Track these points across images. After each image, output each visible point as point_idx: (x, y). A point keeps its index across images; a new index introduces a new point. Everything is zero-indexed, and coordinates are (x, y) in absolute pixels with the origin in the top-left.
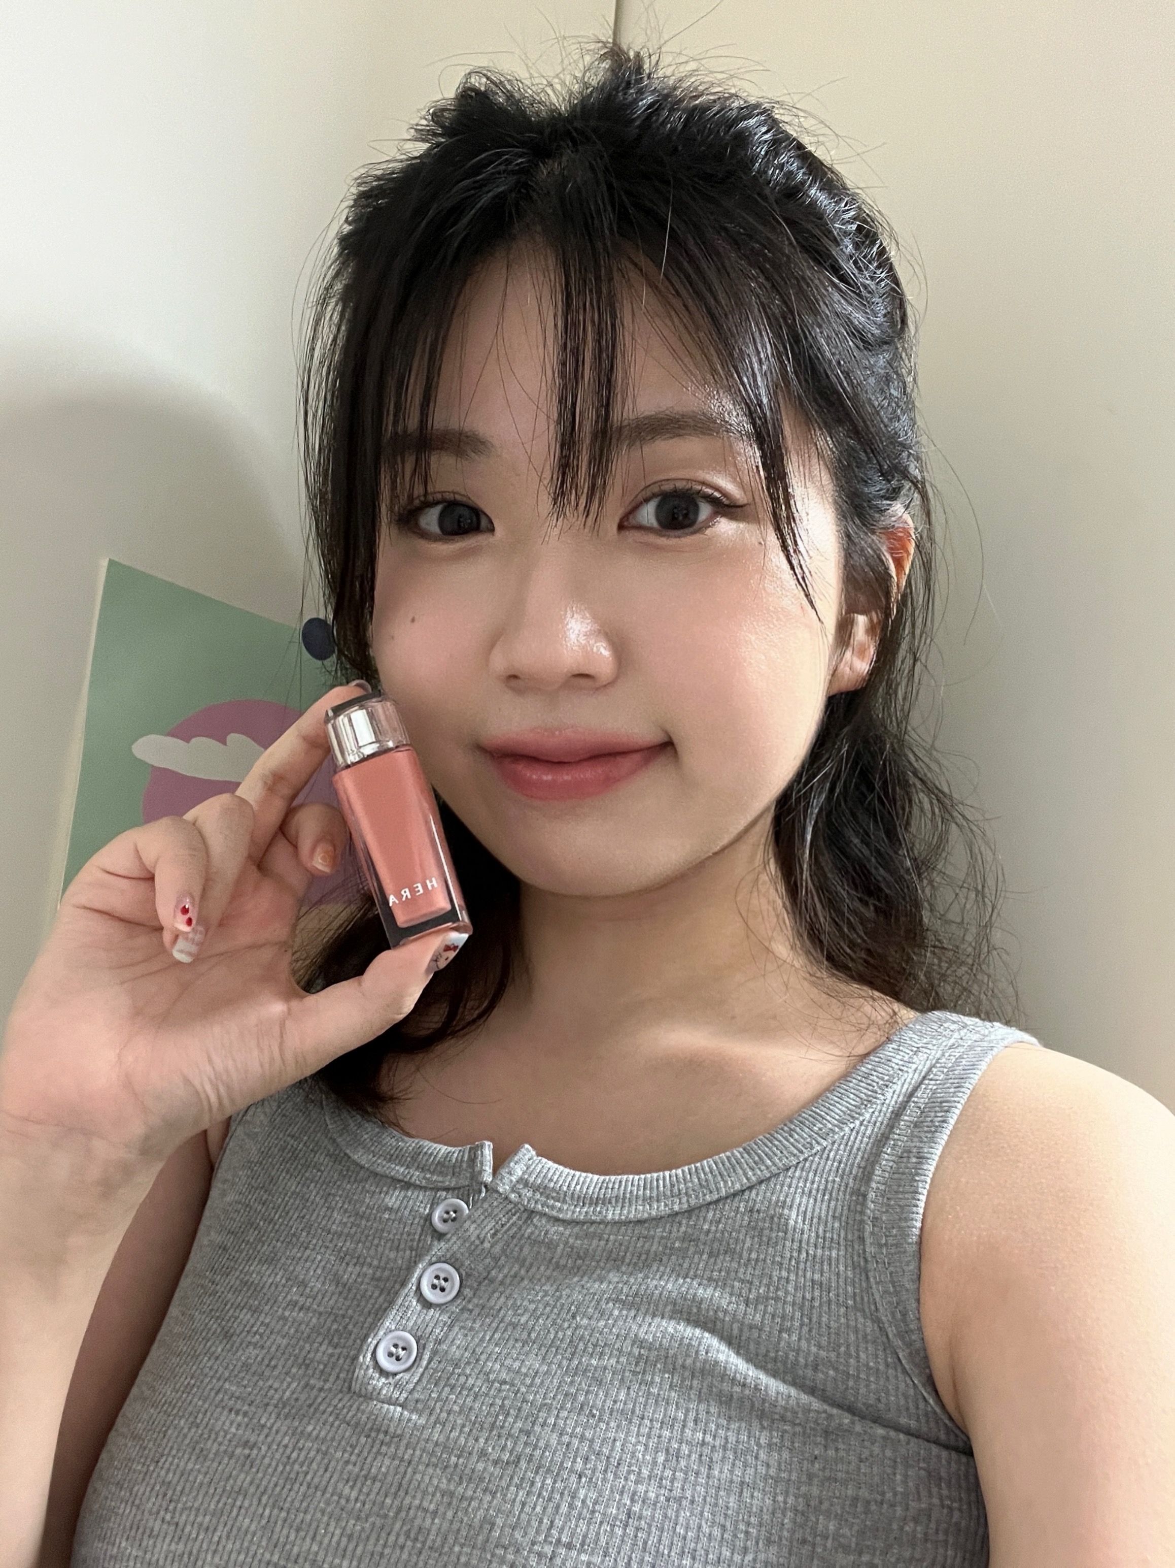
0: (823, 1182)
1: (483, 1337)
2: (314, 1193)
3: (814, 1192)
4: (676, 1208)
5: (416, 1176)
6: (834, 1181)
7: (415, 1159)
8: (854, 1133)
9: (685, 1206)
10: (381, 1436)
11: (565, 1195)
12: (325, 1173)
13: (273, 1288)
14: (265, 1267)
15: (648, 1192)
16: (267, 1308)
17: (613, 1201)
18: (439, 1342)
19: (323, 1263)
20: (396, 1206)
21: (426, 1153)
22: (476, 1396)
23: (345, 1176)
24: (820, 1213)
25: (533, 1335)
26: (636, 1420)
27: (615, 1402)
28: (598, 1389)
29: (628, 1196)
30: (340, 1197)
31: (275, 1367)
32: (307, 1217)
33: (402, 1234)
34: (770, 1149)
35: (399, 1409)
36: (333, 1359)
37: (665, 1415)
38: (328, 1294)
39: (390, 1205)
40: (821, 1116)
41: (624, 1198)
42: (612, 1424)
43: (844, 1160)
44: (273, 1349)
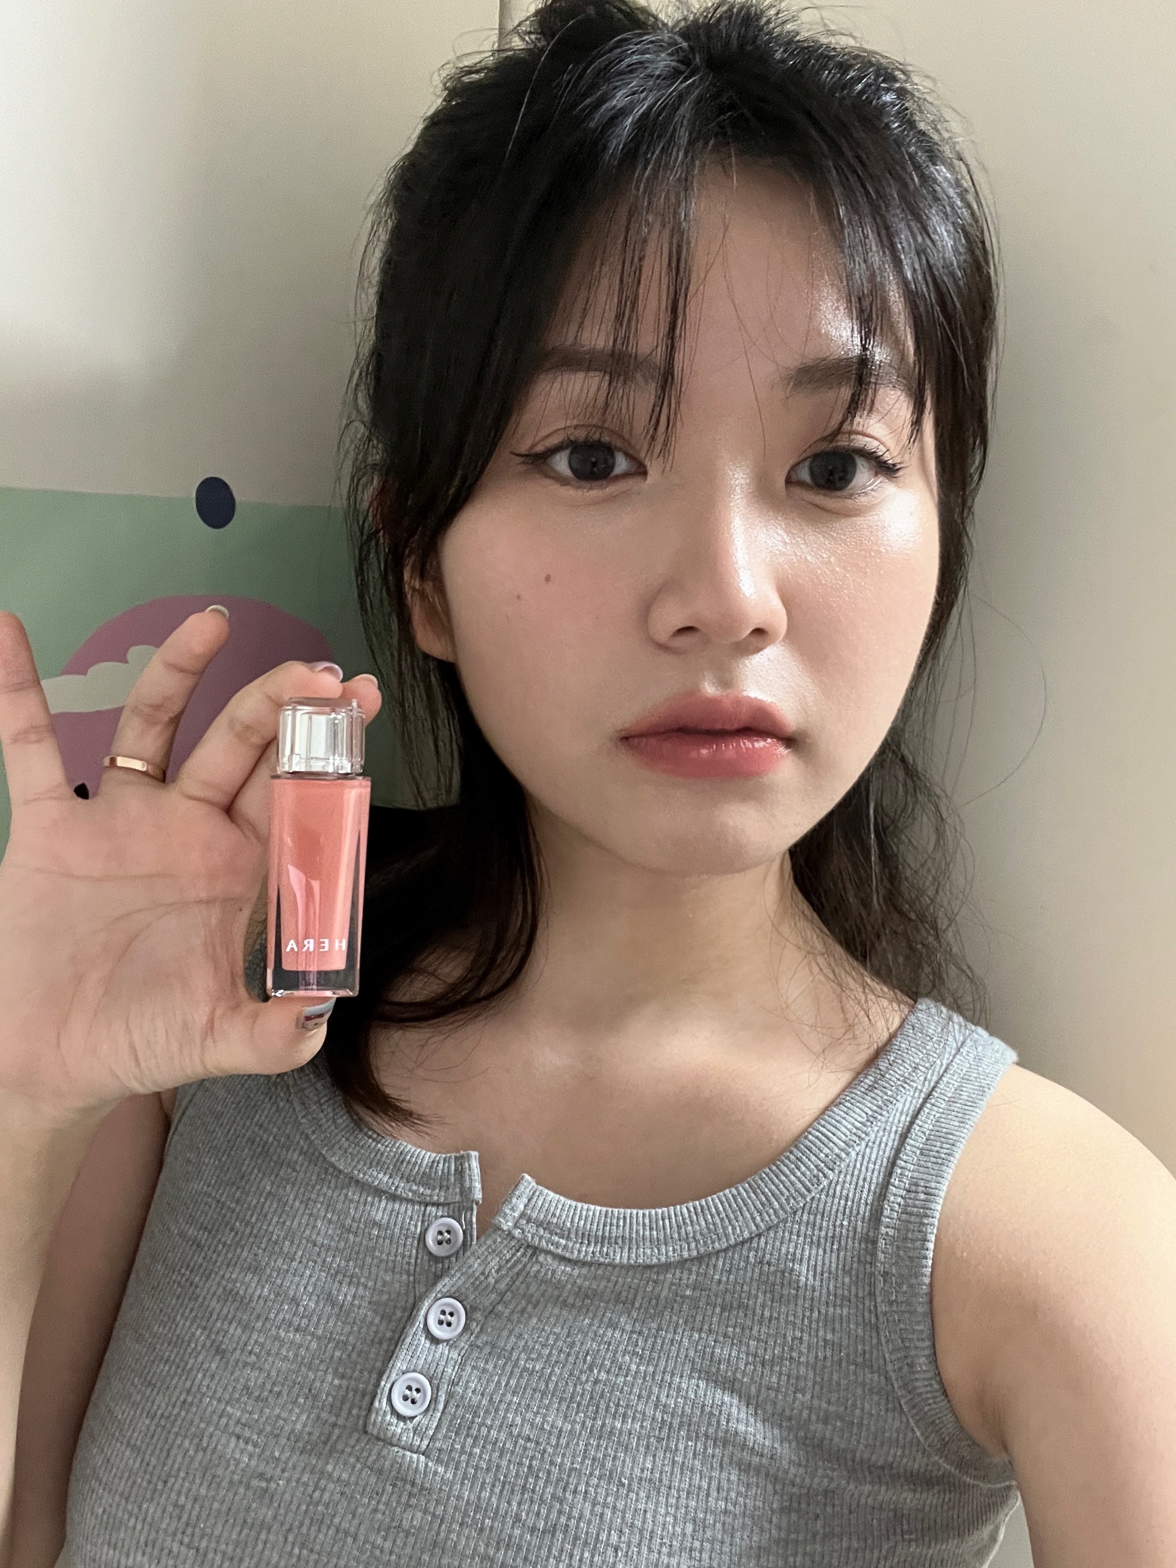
0: (831, 1227)
1: (499, 1382)
2: (292, 1197)
3: (822, 1241)
4: (686, 1254)
5: (402, 1188)
6: (842, 1225)
7: (398, 1165)
8: (860, 1158)
9: (695, 1253)
10: (408, 1487)
11: (569, 1232)
12: (302, 1174)
13: (261, 1302)
14: (250, 1276)
15: (655, 1233)
16: (260, 1324)
17: (620, 1241)
18: (453, 1383)
19: (313, 1280)
20: (384, 1221)
21: (409, 1162)
22: (502, 1451)
23: (323, 1180)
24: (830, 1266)
25: (551, 1386)
26: (664, 1490)
27: (642, 1471)
28: (625, 1454)
29: (634, 1236)
30: (322, 1203)
31: (279, 1394)
32: (288, 1223)
33: (396, 1256)
34: (777, 1187)
35: (422, 1458)
36: (342, 1393)
37: (690, 1485)
38: (325, 1316)
39: (378, 1218)
40: (828, 1138)
41: (631, 1239)
42: (642, 1494)
43: (851, 1195)
44: (274, 1373)
